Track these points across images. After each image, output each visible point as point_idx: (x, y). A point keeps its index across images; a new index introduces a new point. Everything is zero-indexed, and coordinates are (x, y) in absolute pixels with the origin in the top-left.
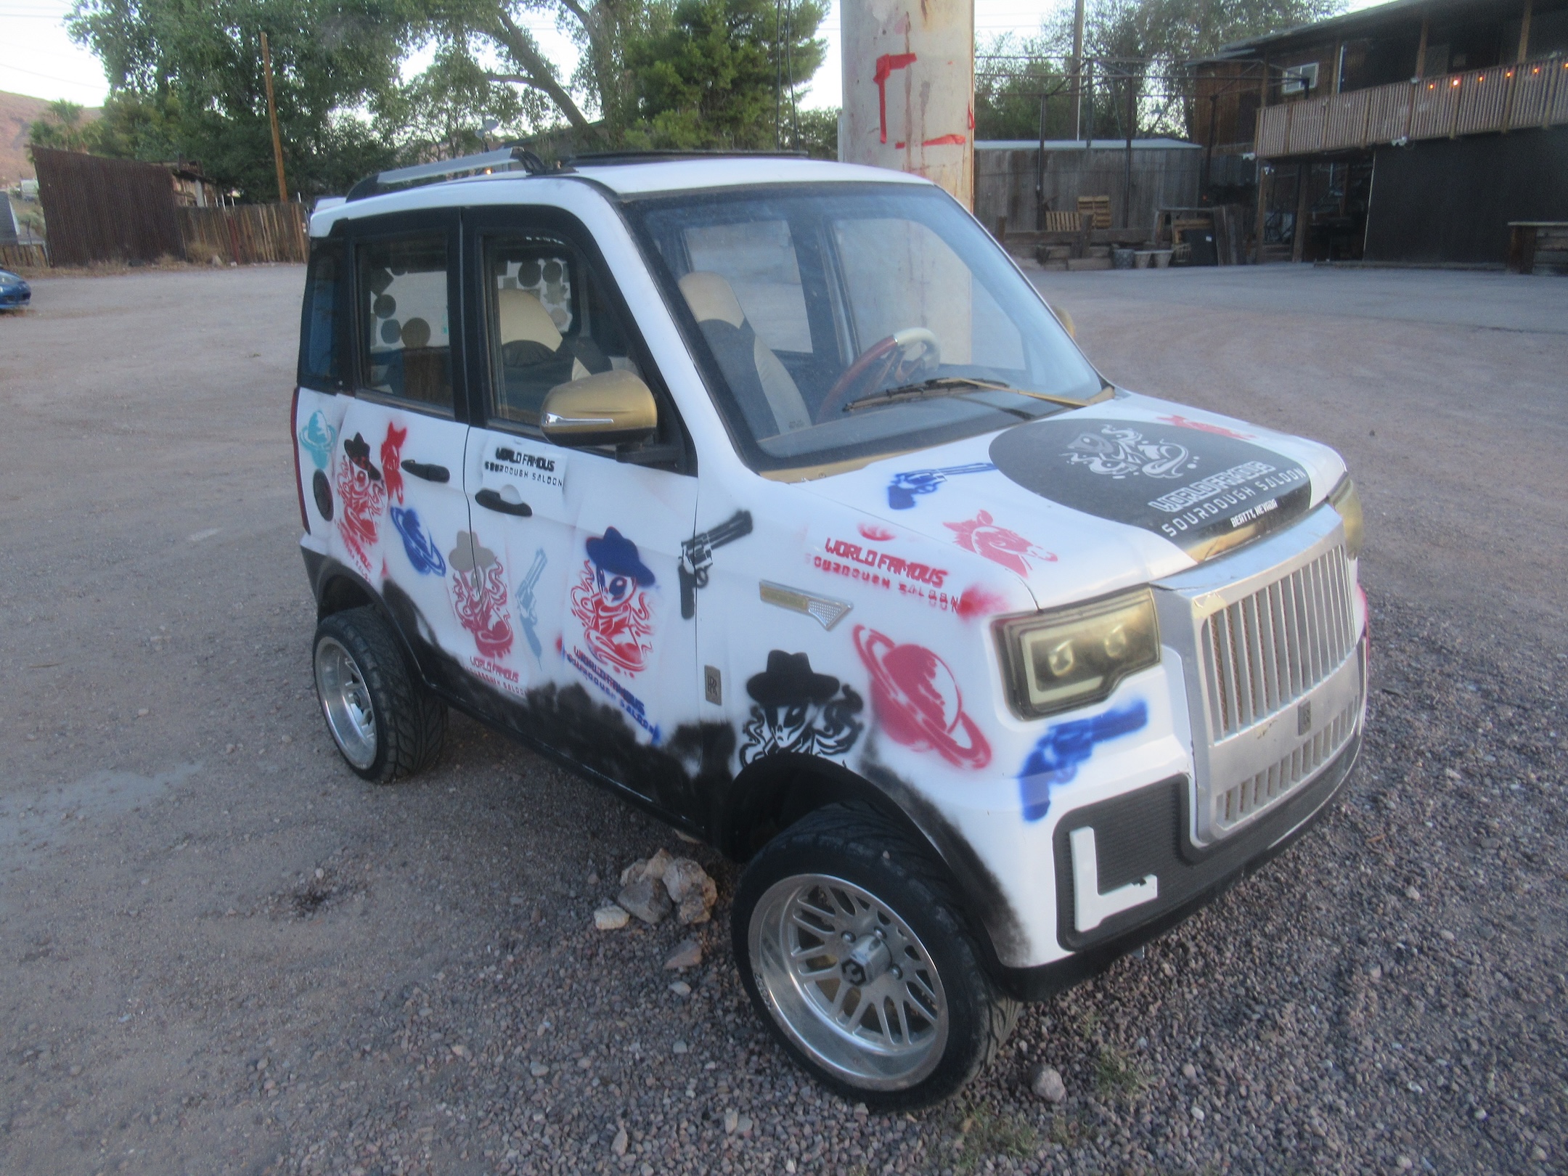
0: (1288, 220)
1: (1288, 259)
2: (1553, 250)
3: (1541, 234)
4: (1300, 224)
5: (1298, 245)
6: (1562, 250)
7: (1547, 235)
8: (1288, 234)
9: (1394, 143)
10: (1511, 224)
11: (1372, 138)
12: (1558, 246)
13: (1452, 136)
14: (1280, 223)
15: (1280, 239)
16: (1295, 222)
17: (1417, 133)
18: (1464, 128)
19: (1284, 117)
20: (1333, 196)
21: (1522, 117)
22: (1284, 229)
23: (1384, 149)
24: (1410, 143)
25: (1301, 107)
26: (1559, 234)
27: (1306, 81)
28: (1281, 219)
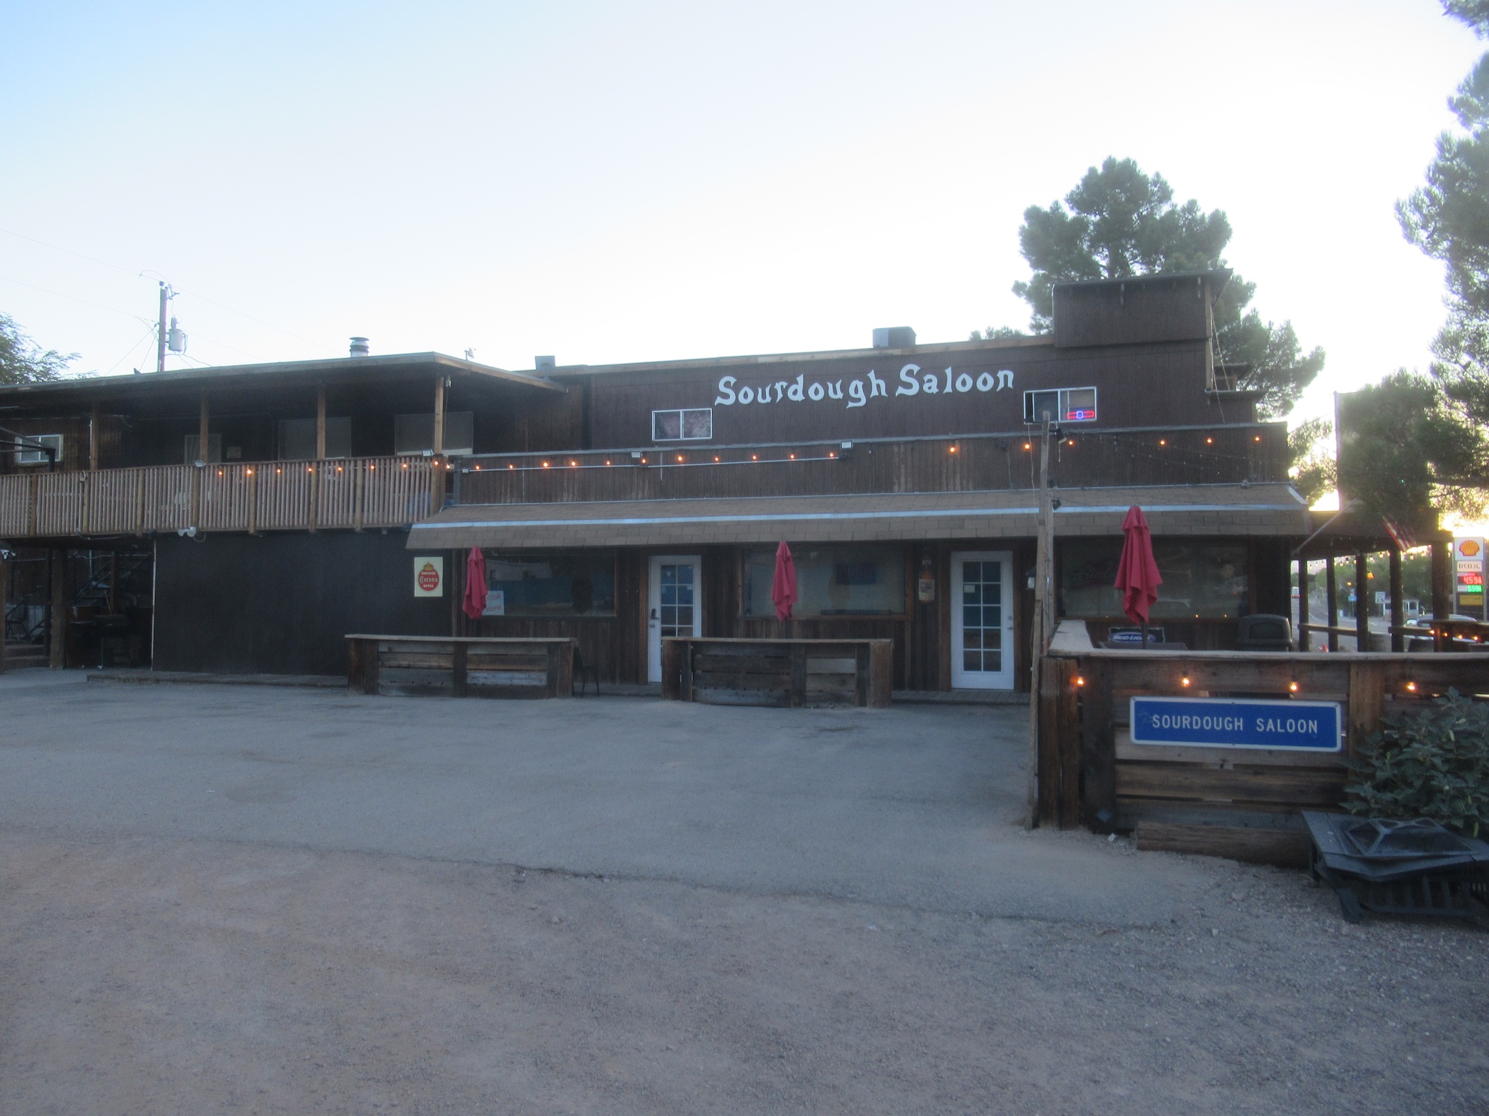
0: (37, 614)
1: (44, 664)
2: (399, 667)
3: (383, 648)
4: (56, 622)
5: (56, 646)
6: (408, 667)
7: (390, 651)
8: (38, 631)
9: (181, 533)
10: (347, 636)
11: (151, 525)
12: (405, 663)
13: (252, 531)
14: (25, 616)
15: (27, 638)
16: (48, 615)
17: (208, 525)
18: (264, 524)
19: (26, 488)
20: (96, 588)
21: (332, 517)
22: (32, 625)
23: (169, 539)
24: (200, 534)
25: (48, 480)
26: (405, 649)
27: (51, 452)
28: (26, 612)
